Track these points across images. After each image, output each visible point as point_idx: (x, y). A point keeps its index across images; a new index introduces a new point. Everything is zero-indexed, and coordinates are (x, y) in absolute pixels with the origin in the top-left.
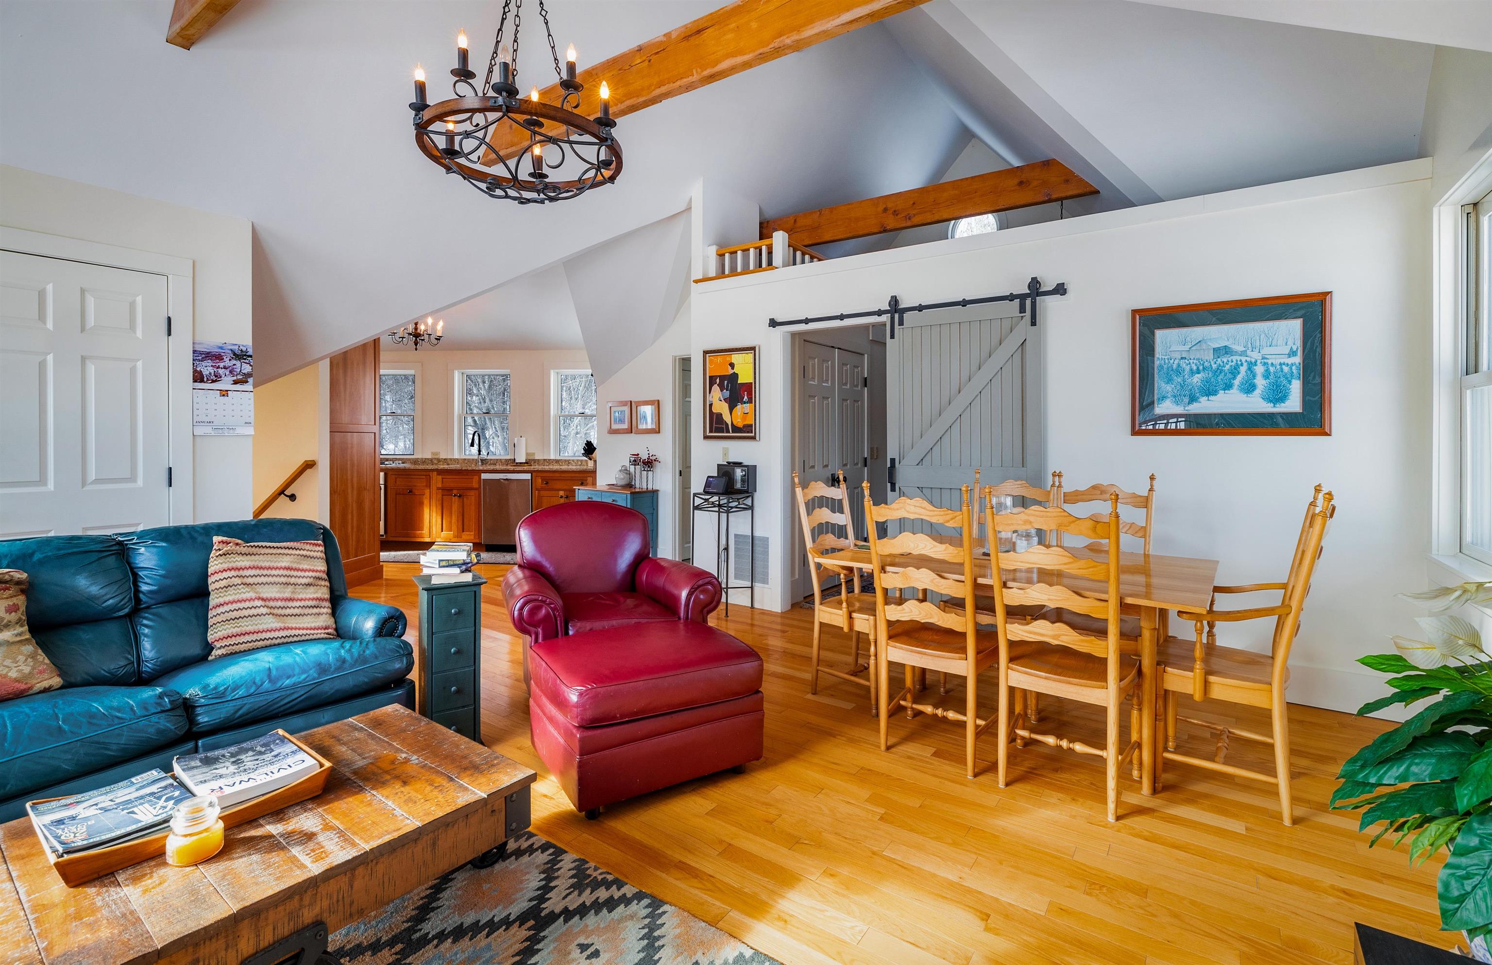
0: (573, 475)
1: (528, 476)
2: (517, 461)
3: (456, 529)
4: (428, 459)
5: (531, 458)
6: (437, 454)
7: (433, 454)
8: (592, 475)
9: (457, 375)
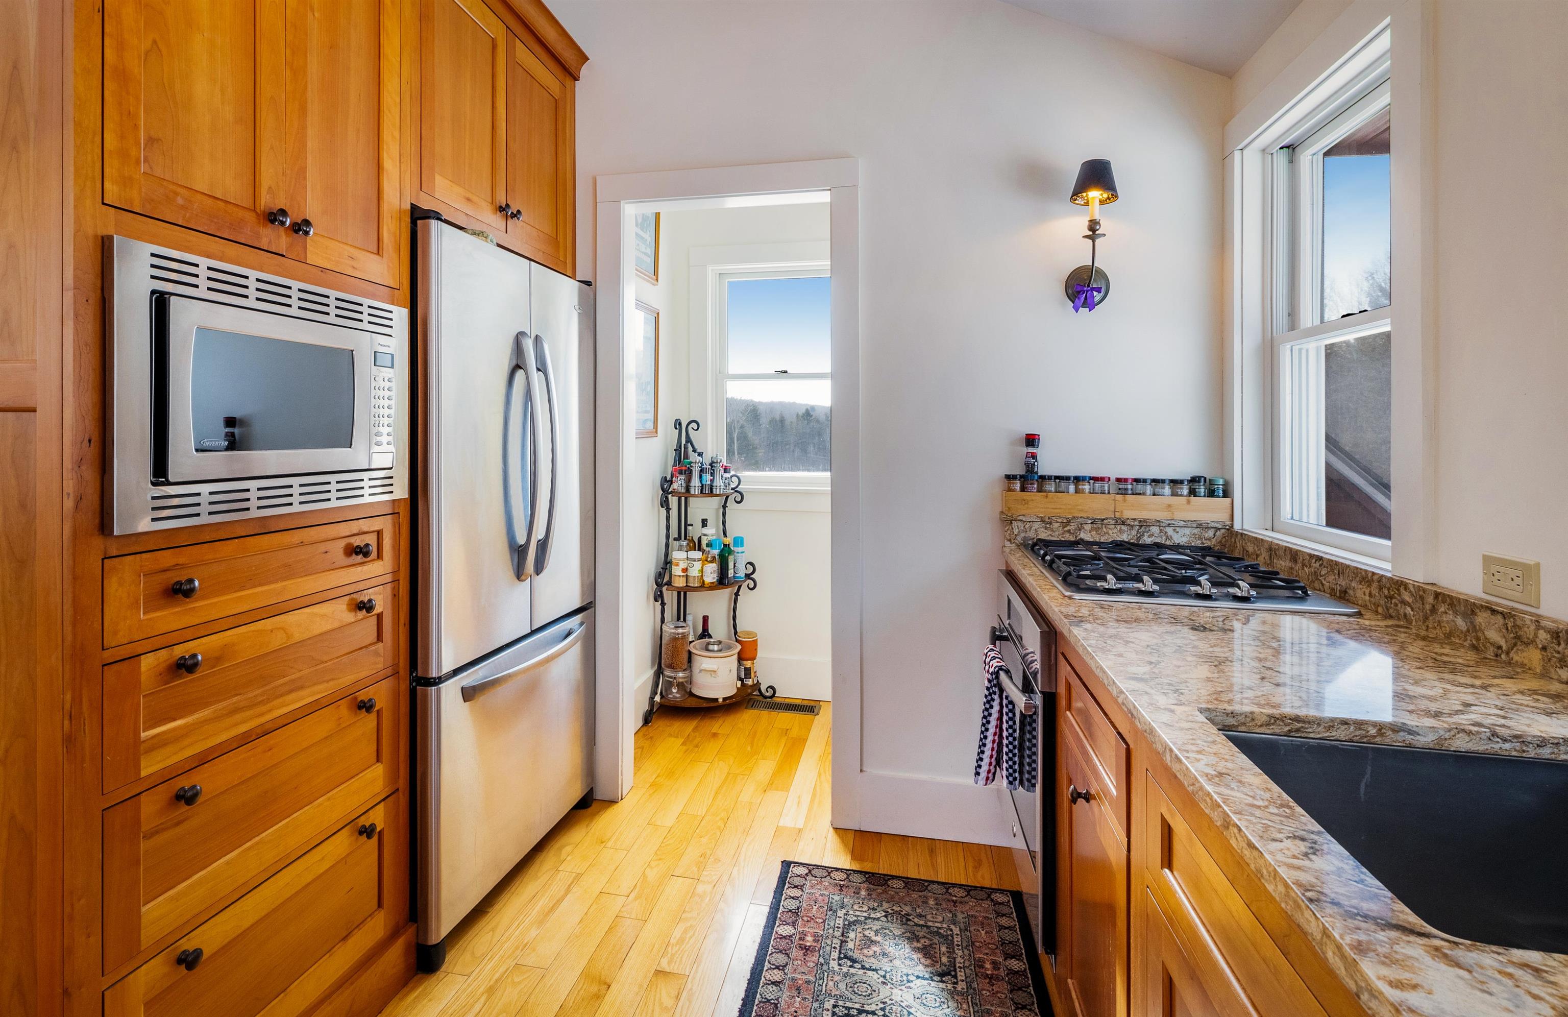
4: (1451, 601)
6: (1523, 574)
7: (1497, 569)
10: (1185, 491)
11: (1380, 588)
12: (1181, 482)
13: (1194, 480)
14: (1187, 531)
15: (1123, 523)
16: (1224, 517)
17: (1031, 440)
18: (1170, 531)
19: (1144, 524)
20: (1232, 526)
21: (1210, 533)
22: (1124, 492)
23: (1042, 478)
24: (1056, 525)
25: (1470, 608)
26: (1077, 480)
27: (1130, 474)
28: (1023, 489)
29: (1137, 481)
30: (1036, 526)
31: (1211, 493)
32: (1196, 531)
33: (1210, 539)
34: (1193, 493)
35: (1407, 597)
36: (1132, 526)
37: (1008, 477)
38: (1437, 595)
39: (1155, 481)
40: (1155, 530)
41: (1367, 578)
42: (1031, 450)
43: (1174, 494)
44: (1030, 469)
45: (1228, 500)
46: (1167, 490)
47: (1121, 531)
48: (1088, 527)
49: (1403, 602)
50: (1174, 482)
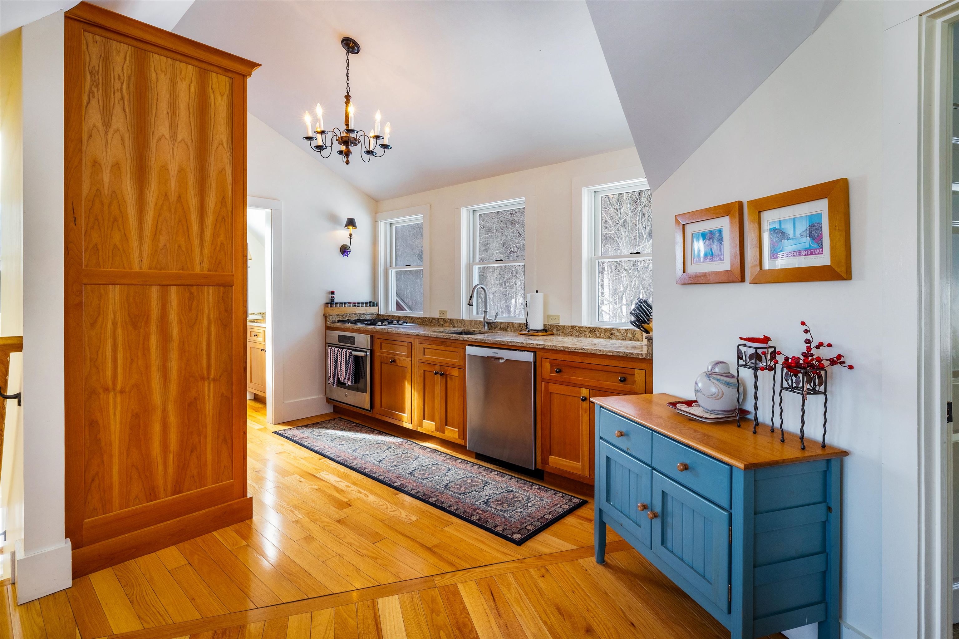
0: (607, 362)
1: (528, 357)
2: (531, 327)
3: (438, 420)
4: (435, 319)
5: (554, 323)
6: (445, 312)
7: (441, 312)
8: (644, 366)
9: (465, 214)
10: (368, 305)
11: (421, 320)
12: (367, 303)
13: (370, 302)
14: (369, 316)
15: (356, 314)
16: (377, 311)
17: (332, 293)
18: (366, 316)
19: (360, 314)
20: (378, 313)
21: (374, 316)
22: (355, 306)
23: (336, 303)
24: (340, 316)
25: (438, 319)
26: (345, 303)
27: (357, 302)
28: (331, 307)
29: (358, 303)
30: (336, 317)
31: (374, 306)
32: (371, 315)
33: (374, 317)
34: (370, 306)
35: (426, 320)
36: (358, 315)
37: (327, 303)
38: (432, 318)
39: (362, 303)
40: (363, 316)
41: (418, 318)
42: (332, 295)
43: (366, 306)
44: (332, 300)
45: (378, 307)
46: (365, 305)
47: (355, 317)
48: (348, 316)
49: (426, 321)
50: (366, 303)
